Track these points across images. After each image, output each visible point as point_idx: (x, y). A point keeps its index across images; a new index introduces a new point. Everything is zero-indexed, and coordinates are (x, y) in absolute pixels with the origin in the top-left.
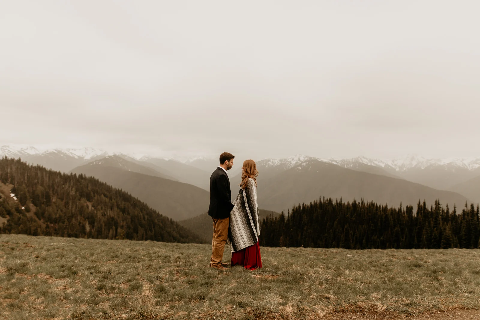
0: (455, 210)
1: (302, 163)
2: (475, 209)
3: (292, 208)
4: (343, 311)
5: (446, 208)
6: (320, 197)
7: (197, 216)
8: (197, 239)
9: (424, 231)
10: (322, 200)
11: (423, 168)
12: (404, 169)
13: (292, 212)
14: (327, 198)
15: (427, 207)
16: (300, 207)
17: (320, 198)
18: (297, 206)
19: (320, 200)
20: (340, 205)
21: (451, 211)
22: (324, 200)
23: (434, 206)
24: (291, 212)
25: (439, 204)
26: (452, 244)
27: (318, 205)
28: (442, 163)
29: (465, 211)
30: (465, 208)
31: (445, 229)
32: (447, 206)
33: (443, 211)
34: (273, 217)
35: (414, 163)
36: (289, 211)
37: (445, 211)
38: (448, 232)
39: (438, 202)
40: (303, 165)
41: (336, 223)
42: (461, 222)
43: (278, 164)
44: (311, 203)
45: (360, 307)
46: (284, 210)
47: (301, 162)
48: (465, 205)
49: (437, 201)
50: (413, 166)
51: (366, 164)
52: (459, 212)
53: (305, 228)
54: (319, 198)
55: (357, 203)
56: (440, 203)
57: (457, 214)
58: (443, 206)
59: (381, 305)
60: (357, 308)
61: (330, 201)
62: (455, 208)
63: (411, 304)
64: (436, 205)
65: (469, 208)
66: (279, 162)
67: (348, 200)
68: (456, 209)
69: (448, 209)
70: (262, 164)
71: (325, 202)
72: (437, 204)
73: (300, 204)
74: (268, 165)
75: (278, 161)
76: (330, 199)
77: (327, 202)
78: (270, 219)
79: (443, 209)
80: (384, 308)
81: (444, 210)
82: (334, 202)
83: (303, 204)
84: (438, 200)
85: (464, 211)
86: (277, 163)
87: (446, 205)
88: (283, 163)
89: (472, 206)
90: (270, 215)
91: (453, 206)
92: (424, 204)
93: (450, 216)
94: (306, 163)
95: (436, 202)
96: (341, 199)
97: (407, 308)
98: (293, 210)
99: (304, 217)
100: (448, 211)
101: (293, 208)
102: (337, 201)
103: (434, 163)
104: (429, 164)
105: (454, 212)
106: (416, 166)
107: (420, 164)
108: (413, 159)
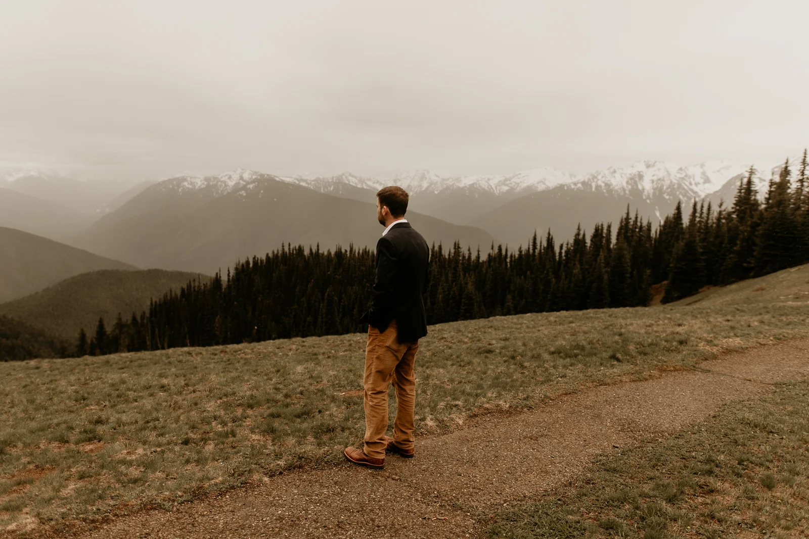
0: (479, 254)
1: (246, 185)
2: (504, 252)
3: (235, 266)
4: (476, 416)
5: (468, 252)
6: (283, 244)
7: (37, 293)
8: (42, 338)
9: (440, 288)
10: (286, 249)
11: (436, 192)
13: (235, 272)
14: (295, 245)
15: (443, 252)
16: (248, 262)
17: (283, 246)
18: (243, 261)
19: (283, 249)
20: (316, 256)
21: (473, 257)
22: (289, 249)
23: (453, 251)
24: (232, 272)
25: (459, 247)
26: (475, 304)
27: (280, 258)
28: (462, 185)
29: (491, 254)
30: (491, 251)
31: (466, 283)
32: (469, 250)
33: (464, 257)
34: (199, 282)
35: (425, 184)
36: (229, 271)
37: (467, 258)
38: (470, 287)
39: (458, 244)
40: (249, 188)
41: (310, 285)
42: (487, 272)
43: (203, 186)
44: (267, 254)
45: (488, 409)
46: (220, 271)
47: (244, 183)
48: (491, 247)
49: (457, 243)
50: (423, 189)
51: (354, 185)
52: (484, 258)
53: (260, 299)
54: (281, 245)
55: (343, 251)
56: (460, 246)
57: (481, 261)
58: (464, 250)
59: (504, 404)
60: (485, 410)
61: (300, 250)
62: (479, 251)
63: (527, 397)
64: (455, 248)
65: (496, 250)
66: (203, 182)
67: (328, 247)
68: (480, 253)
69: (470, 254)
70: (171, 187)
71: (291, 252)
72: (457, 247)
73: (248, 259)
74: (182, 188)
75: (201, 181)
76: (300, 247)
77: (295, 252)
78: (195, 287)
79: (463, 254)
80: (507, 406)
82: (306, 252)
83: (254, 258)
84: (458, 242)
85: (489, 255)
86: (199, 184)
87: (468, 248)
88: (211, 183)
89: (500, 248)
90: (194, 280)
92: (440, 248)
93: (472, 264)
94: (254, 184)
96: (318, 246)
97: (525, 402)
98: (236, 269)
99: (257, 281)
100: (470, 257)
101: (237, 265)
102: (311, 250)
103: (451, 184)
104: (445, 186)
105: (478, 257)
106: (428, 187)
107: (433, 186)
108: (423, 178)
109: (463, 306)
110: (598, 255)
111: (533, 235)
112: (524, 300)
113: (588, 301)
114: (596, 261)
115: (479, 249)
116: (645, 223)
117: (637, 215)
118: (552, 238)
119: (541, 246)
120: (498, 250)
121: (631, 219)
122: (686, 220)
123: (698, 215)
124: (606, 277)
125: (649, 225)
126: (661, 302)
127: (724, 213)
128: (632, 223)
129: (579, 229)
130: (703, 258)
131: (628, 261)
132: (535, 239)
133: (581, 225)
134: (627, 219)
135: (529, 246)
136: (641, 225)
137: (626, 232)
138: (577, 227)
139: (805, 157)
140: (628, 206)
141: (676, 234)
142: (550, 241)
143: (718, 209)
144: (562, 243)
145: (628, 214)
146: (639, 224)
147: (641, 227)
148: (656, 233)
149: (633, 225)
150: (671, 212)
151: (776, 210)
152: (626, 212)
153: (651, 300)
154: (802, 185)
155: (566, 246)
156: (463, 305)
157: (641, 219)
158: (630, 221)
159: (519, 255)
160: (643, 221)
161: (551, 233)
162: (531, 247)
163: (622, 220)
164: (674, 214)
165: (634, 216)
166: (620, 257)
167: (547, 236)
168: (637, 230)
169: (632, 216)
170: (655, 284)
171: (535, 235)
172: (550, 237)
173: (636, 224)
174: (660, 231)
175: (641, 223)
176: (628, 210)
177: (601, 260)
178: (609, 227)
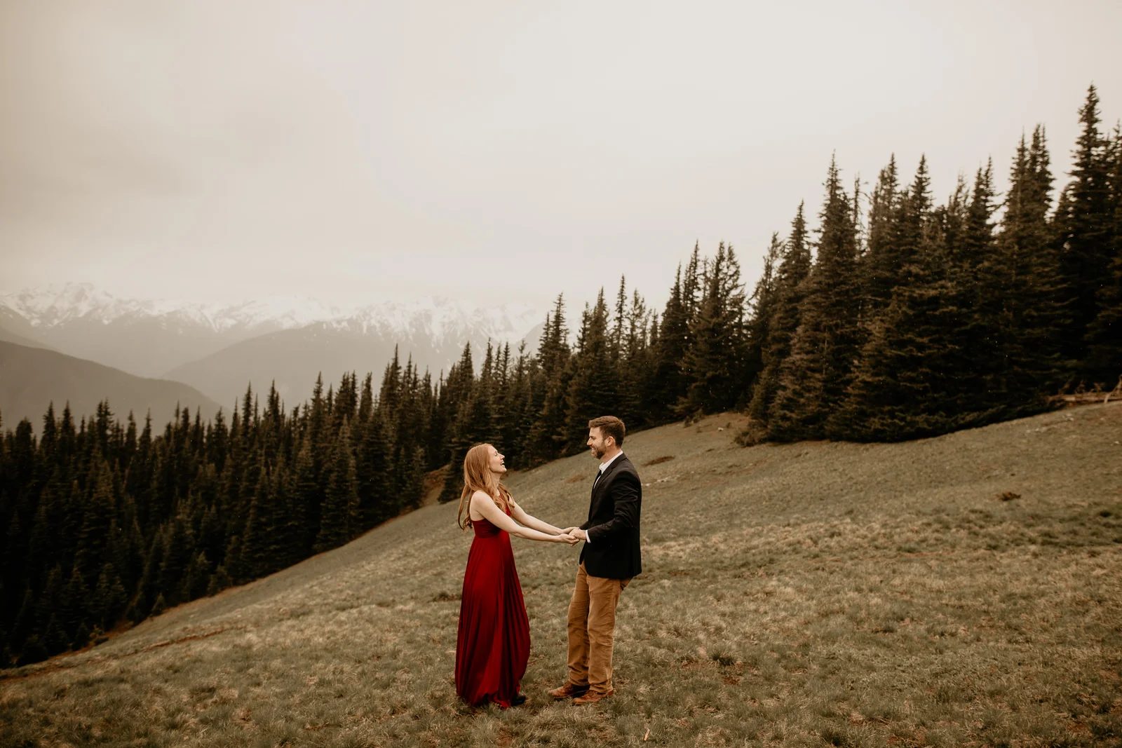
0: (148, 425)
2: (192, 420)
5: (128, 422)
11: (106, 322)
12: (56, 322)
15: (71, 423)
21: (139, 434)
25: (107, 413)
28: (155, 313)
29: (173, 424)
30: (173, 421)
32: (131, 418)
33: (119, 430)
35: (84, 308)
37: (126, 431)
39: (107, 408)
49: (103, 404)
50: (81, 315)
52: (158, 431)
56: (109, 410)
57: (153, 436)
58: (119, 417)
62: (148, 420)
64: (99, 415)
65: (181, 419)
68: (151, 423)
69: (133, 424)
72: (103, 412)
79: (118, 425)
81: (121, 427)
84: (106, 403)
85: (169, 427)
87: (128, 415)
89: (186, 414)
91: (145, 416)
92: (67, 414)
93: (138, 442)
95: (100, 406)
100: (132, 431)
103: (135, 310)
104: (123, 313)
105: (147, 431)
106: (89, 314)
107: (100, 311)
108: (80, 296)
109: (88, 527)
110: (340, 424)
111: (246, 392)
112: (213, 509)
113: (322, 504)
114: (337, 434)
115: (148, 416)
116: (421, 377)
117: (410, 362)
118: (277, 398)
119: (256, 410)
120: (183, 417)
121: (400, 368)
122: (477, 372)
123: (493, 365)
124: (352, 462)
125: (428, 379)
126: (439, 500)
127: (526, 360)
128: (402, 375)
129: (319, 382)
130: (499, 427)
131: (390, 433)
132: (248, 398)
133: (322, 375)
134: (395, 366)
135: (236, 410)
136: (415, 378)
137: (392, 388)
138: (316, 380)
139: (623, 287)
140: (397, 348)
141: (463, 392)
142: (274, 401)
143: (519, 355)
144: (296, 405)
145: (396, 360)
146: (412, 376)
147: (416, 381)
148: (436, 390)
149: (405, 377)
150: (458, 359)
151: (592, 355)
152: (394, 357)
153: (425, 496)
154: (620, 326)
155: (303, 410)
156: (86, 523)
157: (415, 370)
158: (399, 371)
159: (216, 425)
160: (417, 372)
161: (277, 389)
162: (241, 413)
163: (388, 369)
164: (462, 362)
165: (407, 364)
166: (378, 428)
167: (269, 393)
168: (410, 385)
169: (403, 364)
170: (432, 470)
171: (249, 392)
172: (275, 396)
173: (409, 377)
174: (442, 388)
175: (415, 375)
176: (396, 354)
177: (343, 433)
178: (369, 379)
